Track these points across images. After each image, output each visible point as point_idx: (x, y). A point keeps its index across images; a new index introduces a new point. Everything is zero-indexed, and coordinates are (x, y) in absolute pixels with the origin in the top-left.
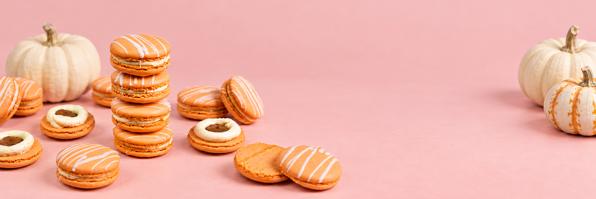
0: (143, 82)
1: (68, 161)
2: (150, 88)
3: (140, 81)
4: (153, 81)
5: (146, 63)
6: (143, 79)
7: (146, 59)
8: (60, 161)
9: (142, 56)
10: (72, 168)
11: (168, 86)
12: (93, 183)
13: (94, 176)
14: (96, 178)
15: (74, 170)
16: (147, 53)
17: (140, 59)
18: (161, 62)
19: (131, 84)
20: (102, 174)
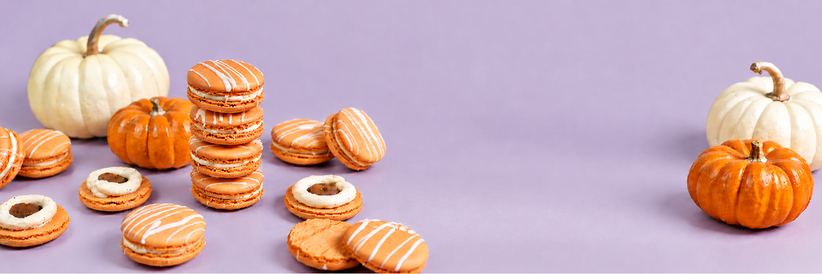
0: (231, 121)
1: (136, 229)
2: (239, 127)
3: (226, 119)
4: (243, 119)
5: (234, 98)
6: (231, 117)
7: (234, 93)
8: (125, 229)
9: (229, 88)
10: (141, 240)
11: (261, 125)
12: (168, 260)
13: (169, 249)
14: (173, 252)
15: (143, 242)
16: (235, 86)
17: (227, 93)
18: (252, 96)
19: (215, 122)
20: (180, 246)
